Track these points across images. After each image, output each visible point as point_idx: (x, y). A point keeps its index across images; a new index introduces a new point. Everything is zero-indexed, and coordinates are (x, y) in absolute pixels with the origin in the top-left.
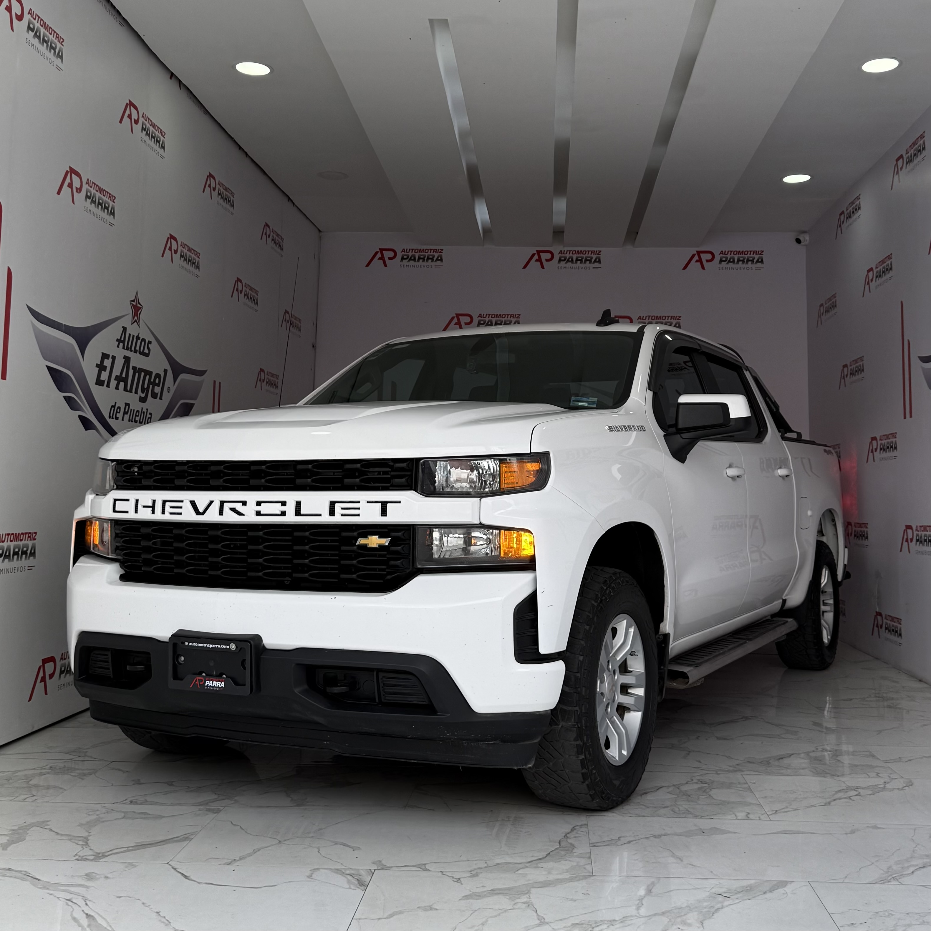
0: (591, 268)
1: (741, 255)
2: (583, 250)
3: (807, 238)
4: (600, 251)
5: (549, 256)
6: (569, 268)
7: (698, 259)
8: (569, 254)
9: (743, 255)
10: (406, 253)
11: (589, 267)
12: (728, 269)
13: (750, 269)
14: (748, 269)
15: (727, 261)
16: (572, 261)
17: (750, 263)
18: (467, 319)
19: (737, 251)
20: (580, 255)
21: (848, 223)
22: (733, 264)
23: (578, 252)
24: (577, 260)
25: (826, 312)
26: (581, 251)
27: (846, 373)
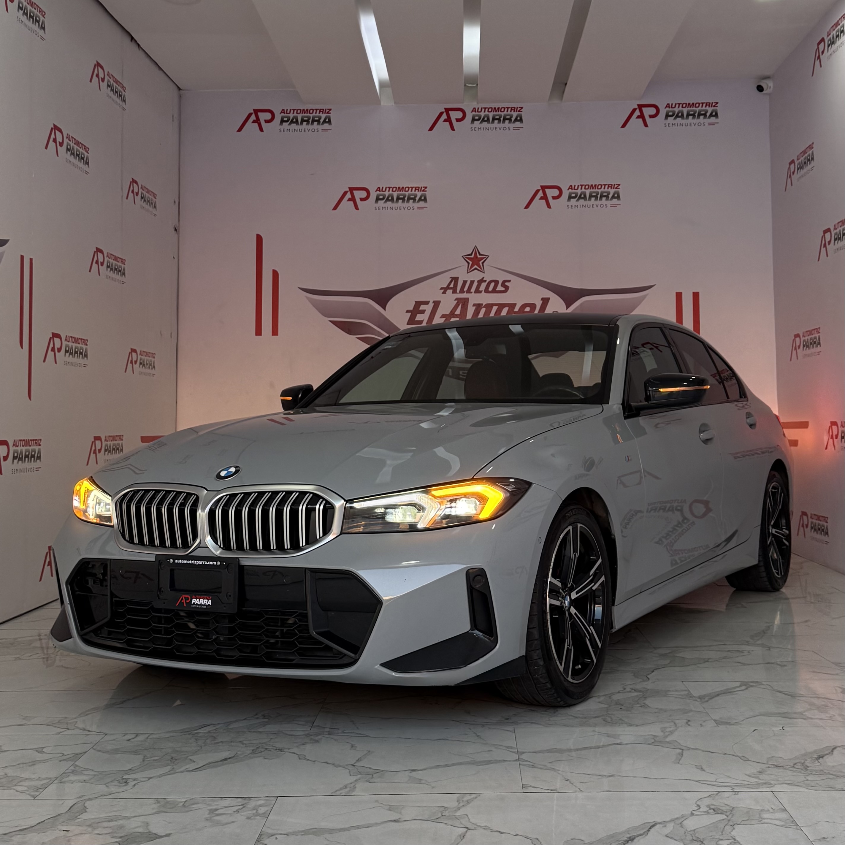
0: (511, 128)
1: (692, 108)
2: (501, 107)
3: (771, 85)
4: (522, 108)
5: (459, 115)
6: (485, 129)
7: (639, 114)
8: (485, 112)
9: (694, 108)
10: (286, 115)
11: (509, 128)
12: (676, 125)
13: (702, 125)
14: (699, 124)
15: (674, 117)
16: (488, 121)
17: (702, 117)
18: (364, 194)
19: (686, 104)
20: (497, 113)
21: (829, 53)
22: (682, 119)
23: (495, 110)
24: (494, 119)
25: (798, 169)
26: (498, 108)
27: (828, 239)
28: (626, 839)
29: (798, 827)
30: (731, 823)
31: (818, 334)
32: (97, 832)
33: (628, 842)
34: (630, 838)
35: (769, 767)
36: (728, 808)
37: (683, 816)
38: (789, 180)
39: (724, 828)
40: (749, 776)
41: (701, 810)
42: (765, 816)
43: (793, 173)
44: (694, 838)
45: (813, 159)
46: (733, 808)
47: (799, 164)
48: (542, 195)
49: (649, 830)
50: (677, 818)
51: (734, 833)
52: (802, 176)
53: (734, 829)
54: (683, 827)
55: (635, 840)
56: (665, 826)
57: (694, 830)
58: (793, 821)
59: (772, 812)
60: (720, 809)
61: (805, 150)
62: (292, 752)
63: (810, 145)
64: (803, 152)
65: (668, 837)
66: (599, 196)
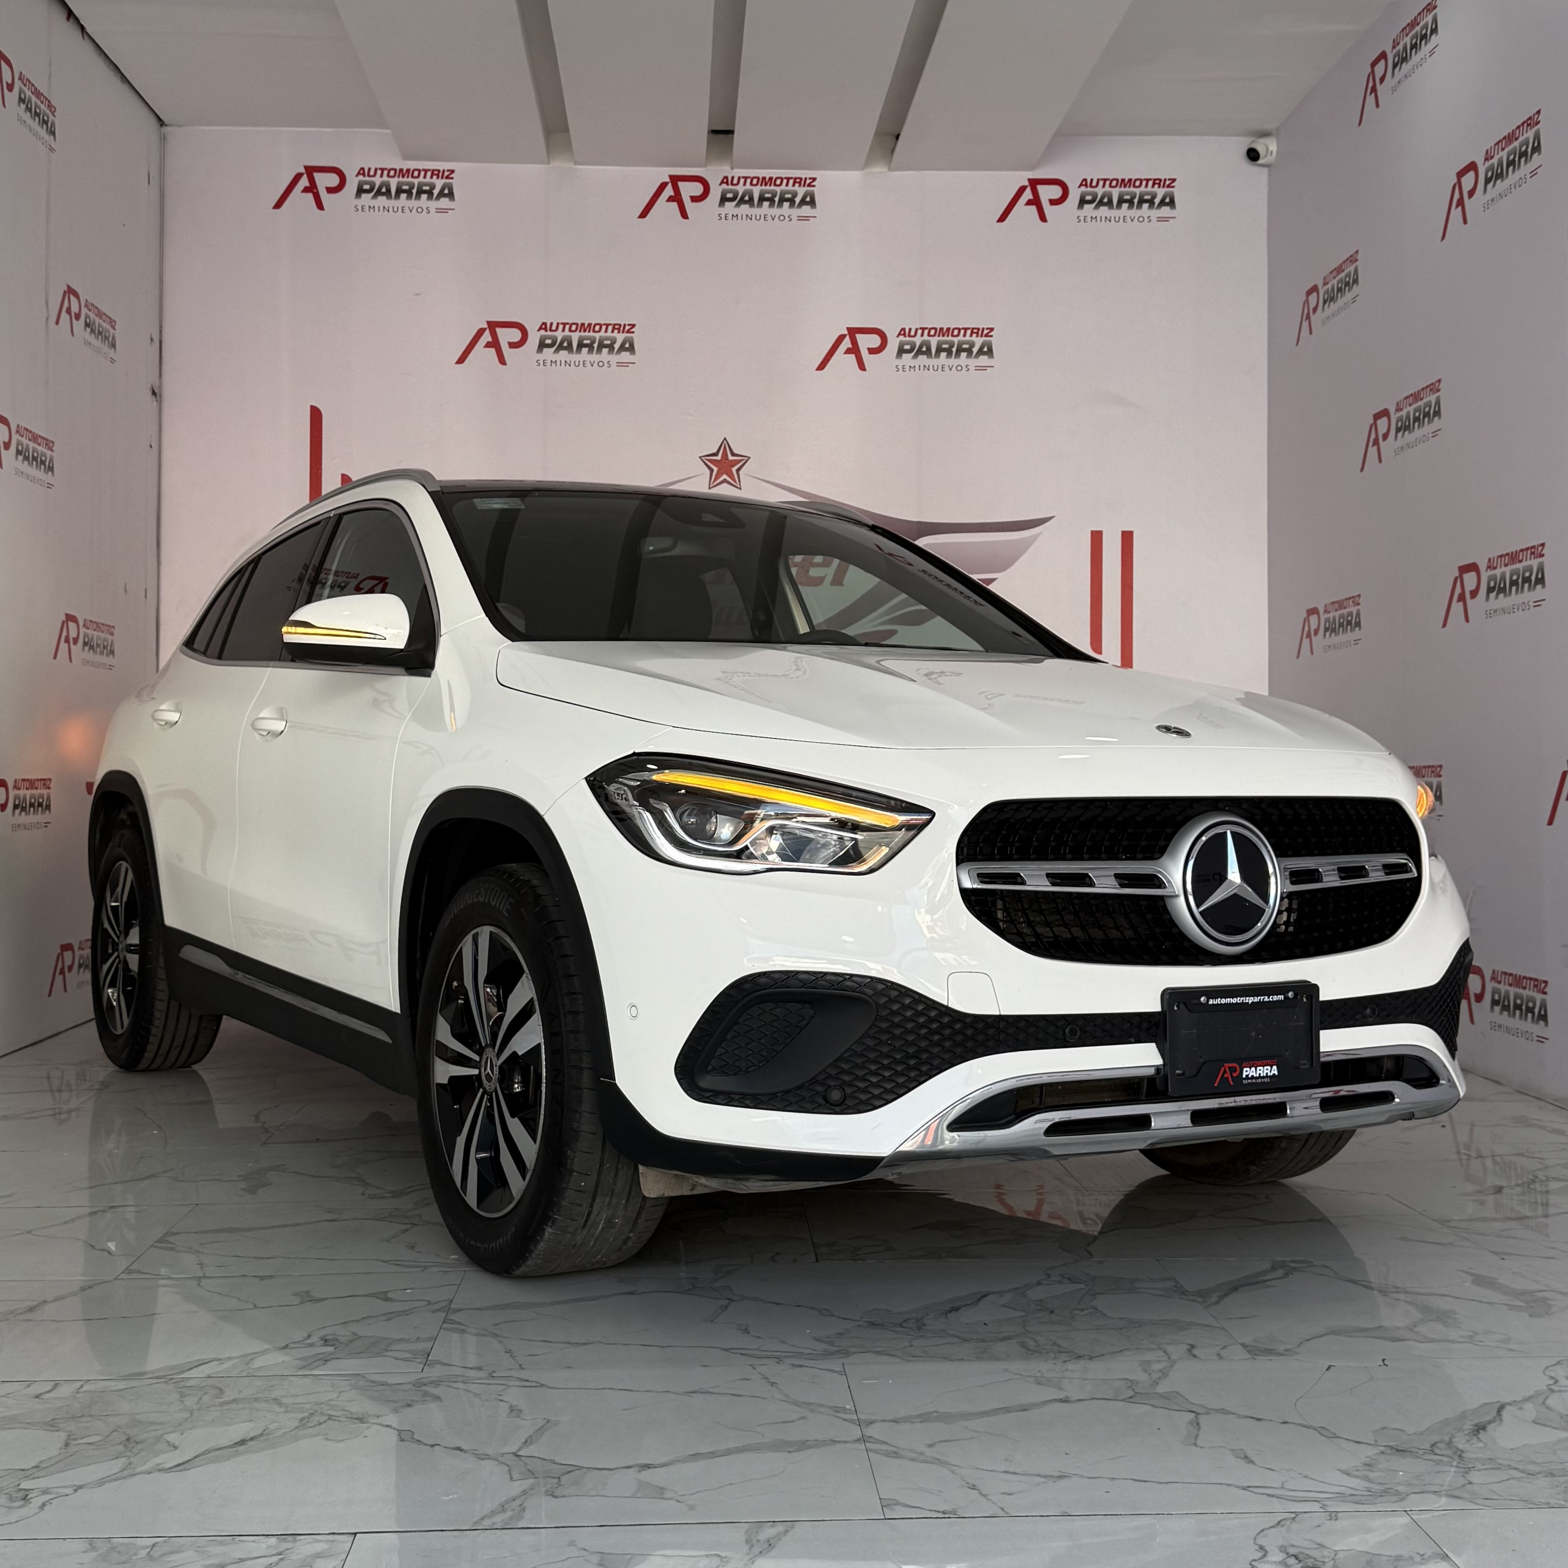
0: (794, 218)
1: (1127, 189)
2: (774, 177)
3: (1273, 148)
4: (814, 179)
5: (697, 189)
6: (744, 217)
7: (1031, 197)
8: (744, 184)
9: (1132, 189)
10: (367, 178)
11: (789, 216)
12: (1099, 219)
13: (1146, 220)
14: (1141, 219)
15: (1094, 204)
16: (751, 202)
17: (1146, 205)
18: (515, 335)
19: (1117, 181)
20: (768, 187)
22: (1109, 208)
23: (764, 181)
24: (762, 199)
25: (1324, 302)
26: (771, 179)
27: (1382, 430)
31: (1357, 607)
38: (1305, 323)
43: (1315, 310)
45: (1355, 282)
47: (1326, 293)
48: (850, 346)
52: (1329, 318)
61: (1341, 265)
62: (385, 1423)
63: (1351, 256)
64: (1335, 269)
66: (954, 350)
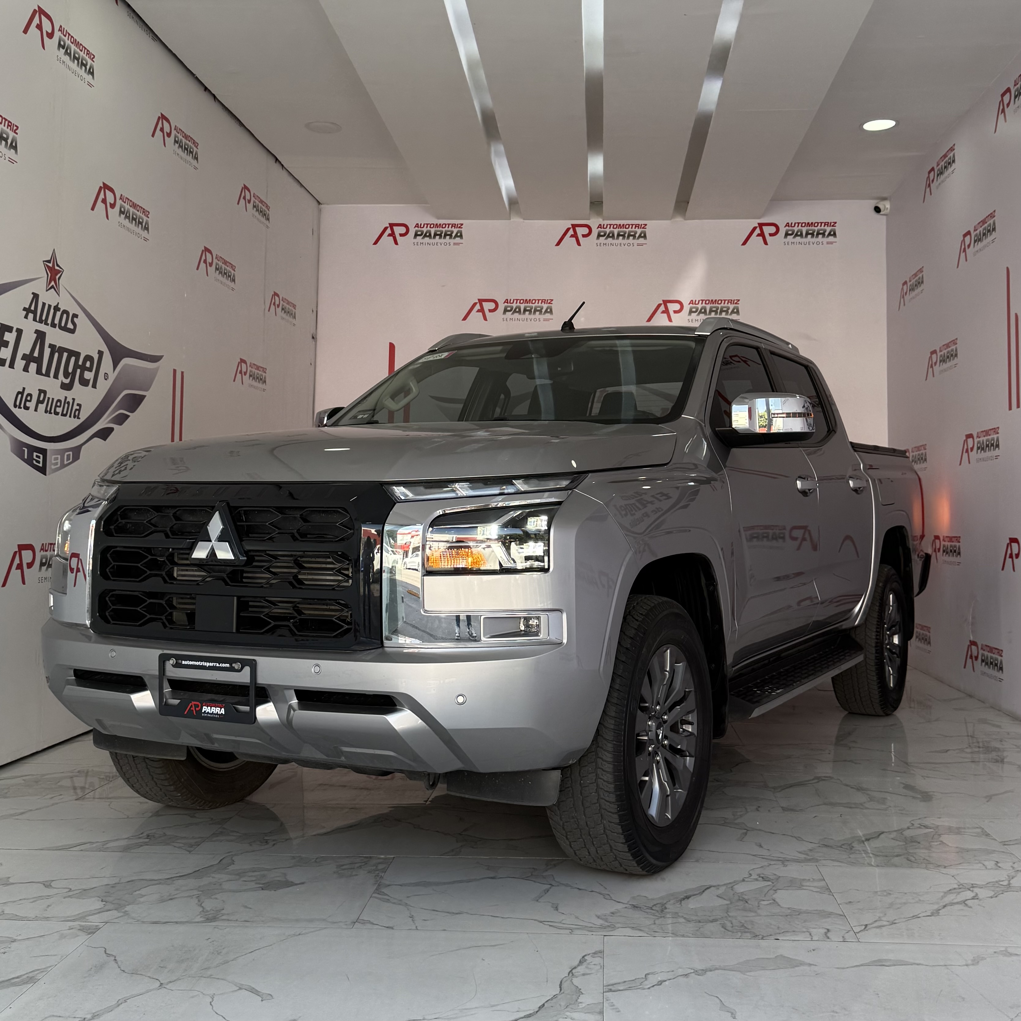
0: (635, 245)
1: (810, 228)
2: (625, 224)
3: (888, 205)
4: (646, 225)
5: (585, 231)
6: (610, 244)
7: (759, 232)
8: (610, 228)
9: (813, 228)
10: (420, 229)
11: (633, 244)
12: (795, 243)
13: (821, 243)
14: (818, 243)
15: (793, 236)
16: (613, 237)
17: (820, 236)
18: (492, 306)
19: (805, 223)
20: (622, 229)
21: (939, 181)
22: (801, 238)
23: (620, 226)
24: (619, 235)
25: (910, 291)
26: (623, 225)
27: (934, 360)
28: (682, 897)
29: (831, 894)
30: (774, 888)
31: (925, 451)
32: (242, 879)
33: (684, 899)
34: (687, 896)
35: (819, 846)
36: (775, 877)
37: (734, 882)
38: (902, 300)
39: (768, 892)
40: (800, 853)
41: (752, 877)
42: (805, 884)
43: (906, 293)
44: (741, 898)
45: (922, 282)
46: (779, 877)
47: (910, 285)
48: (664, 309)
49: (703, 891)
50: (730, 883)
51: (774, 896)
52: (913, 298)
53: (776, 893)
54: (732, 890)
55: (690, 899)
56: (718, 889)
57: (742, 893)
58: (827, 889)
59: (812, 882)
60: (768, 877)
61: (916, 273)
63: (921, 269)
64: (914, 274)
65: (719, 897)
66: (719, 311)
